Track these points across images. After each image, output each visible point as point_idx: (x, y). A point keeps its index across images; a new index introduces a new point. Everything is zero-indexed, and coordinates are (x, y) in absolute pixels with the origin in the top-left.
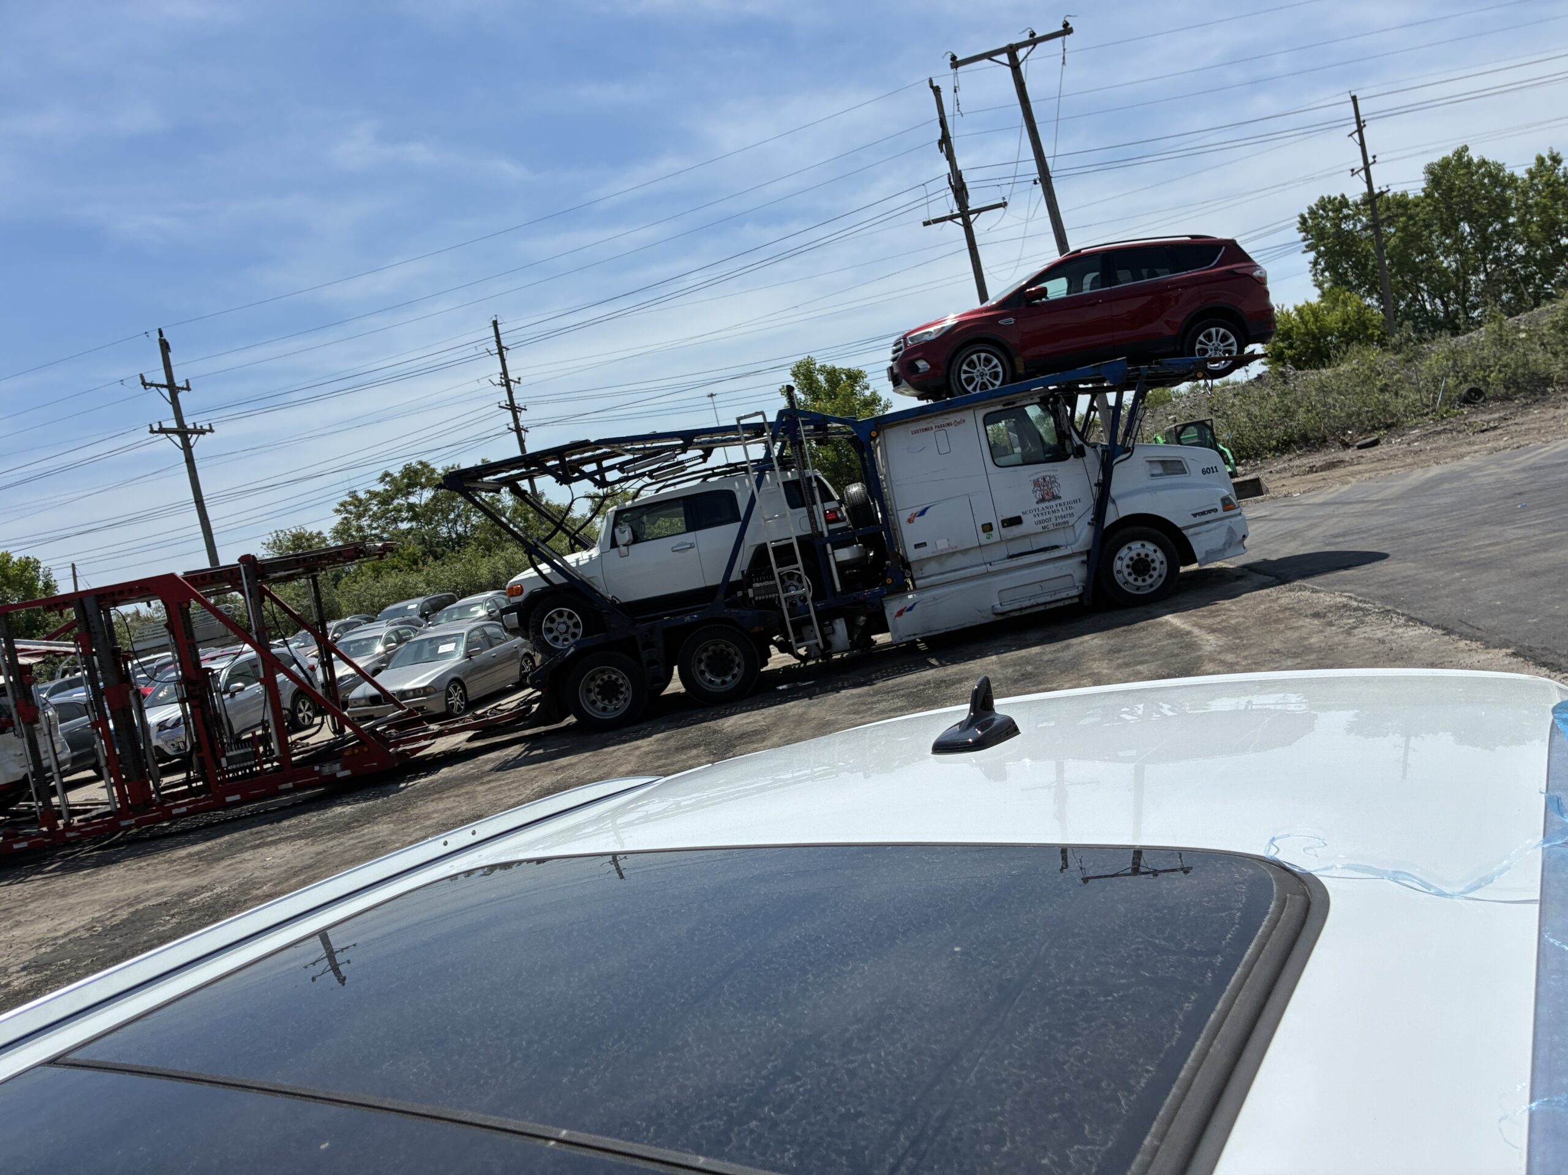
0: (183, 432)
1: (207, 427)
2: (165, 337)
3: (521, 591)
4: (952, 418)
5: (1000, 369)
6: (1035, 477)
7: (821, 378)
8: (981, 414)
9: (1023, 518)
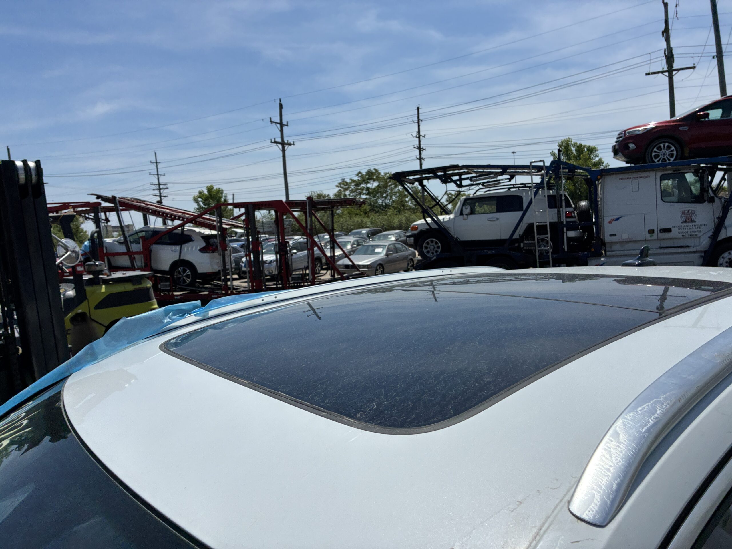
0: (283, 144)
1: (292, 143)
2: (282, 102)
3: (416, 229)
4: (643, 174)
5: (675, 152)
6: (683, 210)
7: (573, 149)
8: (659, 174)
9: (672, 229)
